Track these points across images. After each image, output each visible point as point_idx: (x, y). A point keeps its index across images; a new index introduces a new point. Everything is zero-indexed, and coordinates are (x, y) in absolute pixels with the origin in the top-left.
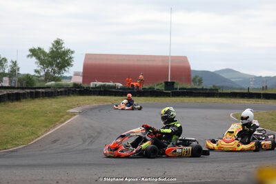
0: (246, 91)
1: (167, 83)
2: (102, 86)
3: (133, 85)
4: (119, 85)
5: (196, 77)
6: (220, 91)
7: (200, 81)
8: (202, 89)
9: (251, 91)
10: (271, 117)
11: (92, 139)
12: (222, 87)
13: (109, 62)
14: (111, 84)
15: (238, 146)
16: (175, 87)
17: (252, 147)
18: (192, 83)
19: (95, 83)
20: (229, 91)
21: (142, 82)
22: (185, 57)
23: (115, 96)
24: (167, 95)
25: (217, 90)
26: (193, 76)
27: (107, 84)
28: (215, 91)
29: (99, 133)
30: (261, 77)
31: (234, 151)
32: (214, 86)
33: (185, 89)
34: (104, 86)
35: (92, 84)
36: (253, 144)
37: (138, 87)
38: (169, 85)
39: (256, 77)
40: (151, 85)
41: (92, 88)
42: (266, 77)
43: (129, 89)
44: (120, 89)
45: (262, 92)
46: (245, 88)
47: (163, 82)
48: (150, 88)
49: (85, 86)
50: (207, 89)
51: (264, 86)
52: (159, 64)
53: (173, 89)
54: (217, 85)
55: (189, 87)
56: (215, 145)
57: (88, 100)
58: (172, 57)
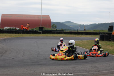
0: (77, 31)
1: (40, 28)
2: (9, 29)
3: (24, 29)
4: (18, 28)
5: (54, 25)
6: (65, 31)
7: (55, 27)
8: (56, 30)
9: (79, 31)
10: (88, 43)
11: (2, 54)
12: (66, 29)
13: (13, 18)
14: (14, 28)
15: (65, 57)
16: (44, 29)
17: (72, 58)
18: (52, 28)
19: (6, 28)
20: (69, 31)
21: (28, 27)
22: (49, 16)
23: (15, 33)
24: (40, 33)
25: (63, 31)
26: (52, 24)
27: (12, 28)
28: (62, 31)
29: (6, 51)
30: (83, 25)
31: (63, 60)
32: (62, 29)
33: (48, 30)
34: (10, 29)
35: (5, 28)
36: (72, 56)
37: (26, 29)
38: (41, 28)
39: (81, 25)
40: (32, 29)
41: (5, 30)
42: (86, 25)
43: (22, 30)
44: (18, 30)
45: (84, 32)
46: (76, 30)
47: (38, 27)
48: (32, 30)
49: (2, 29)
50: (58, 30)
51: (85, 29)
52: (36, 19)
53: (43, 30)
54: (63, 29)
55: (50, 29)
56: (54, 57)
57: (2, 35)
58: (42, 15)
